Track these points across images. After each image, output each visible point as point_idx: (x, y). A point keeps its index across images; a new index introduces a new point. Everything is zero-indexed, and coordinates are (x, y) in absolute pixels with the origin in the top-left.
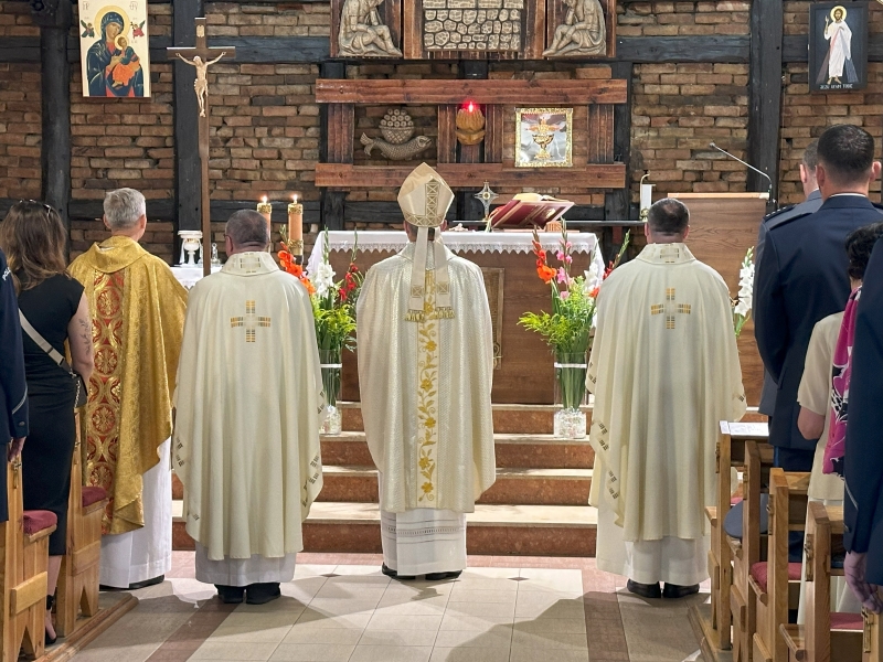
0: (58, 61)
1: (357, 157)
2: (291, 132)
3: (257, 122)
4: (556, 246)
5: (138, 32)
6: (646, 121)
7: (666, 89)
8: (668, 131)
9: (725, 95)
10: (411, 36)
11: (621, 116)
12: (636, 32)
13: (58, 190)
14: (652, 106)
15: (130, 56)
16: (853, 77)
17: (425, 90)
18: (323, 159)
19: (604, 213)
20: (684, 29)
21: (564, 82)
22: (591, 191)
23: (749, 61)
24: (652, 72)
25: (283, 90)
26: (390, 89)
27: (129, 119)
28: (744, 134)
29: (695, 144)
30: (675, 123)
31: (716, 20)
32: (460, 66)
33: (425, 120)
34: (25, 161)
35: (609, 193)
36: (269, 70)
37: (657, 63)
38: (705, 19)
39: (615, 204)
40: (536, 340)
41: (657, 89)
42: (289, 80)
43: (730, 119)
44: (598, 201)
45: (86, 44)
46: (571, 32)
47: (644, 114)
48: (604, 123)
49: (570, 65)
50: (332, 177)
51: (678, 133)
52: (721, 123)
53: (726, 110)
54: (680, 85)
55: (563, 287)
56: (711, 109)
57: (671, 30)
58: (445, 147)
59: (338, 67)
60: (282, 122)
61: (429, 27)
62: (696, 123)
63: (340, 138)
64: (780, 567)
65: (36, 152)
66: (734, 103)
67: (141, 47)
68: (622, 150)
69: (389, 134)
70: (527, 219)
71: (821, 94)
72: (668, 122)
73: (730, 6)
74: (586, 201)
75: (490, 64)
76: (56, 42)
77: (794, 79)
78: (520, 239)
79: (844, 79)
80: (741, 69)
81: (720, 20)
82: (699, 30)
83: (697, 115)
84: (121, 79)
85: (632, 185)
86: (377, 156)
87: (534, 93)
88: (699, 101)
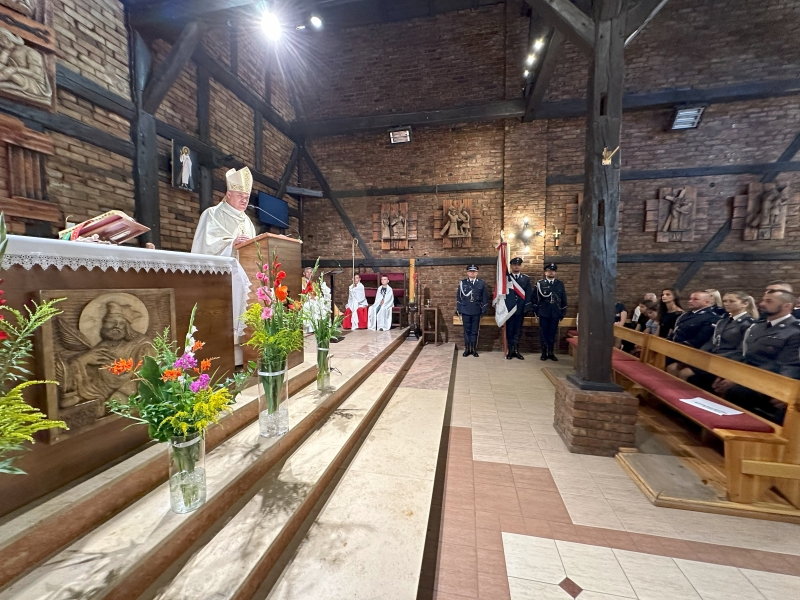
6: (60, 175)
7: (75, 157)
8: (79, 187)
9: (119, 174)
14: (64, 165)
16: (193, 186)
20: (86, 119)
23: (133, 158)
24: (61, 139)
28: (133, 202)
29: (102, 201)
30: (84, 183)
31: (109, 123)
38: (101, 119)
41: (68, 154)
43: (124, 190)
44: (19, 229)
46: (10, 71)
47: (57, 170)
51: (87, 190)
52: (119, 191)
53: (120, 184)
54: (86, 157)
56: (110, 181)
57: (75, 115)
62: (101, 187)
66: (125, 181)
72: (79, 181)
73: (118, 119)
79: (189, 186)
80: (129, 162)
81: (112, 124)
82: (96, 125)
83: (100, 182)
88: (102, 173)
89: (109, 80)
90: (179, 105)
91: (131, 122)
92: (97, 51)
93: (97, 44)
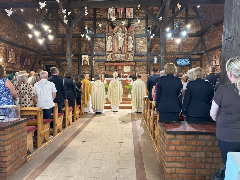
0: (80, 61)
1: (109, 71)
2: (103, 68)
3: (99, 67)
4: (128, 79)
5: (87, 59)
7: (139, 64)
8: (139, 68)
9: (144, 65)
10: (114, 59)
11: (135, 67)
12: (136, 59)
13: (80, 74)
15: (87, 61)
16: (157, 63)
17: (116, 64)
18: (106, 71)
19: (133, 76)
21: (129, 63)
22: (132, 74)
23: (147, 61)
24: (137, 62)
25: (102, 64)
26: (112, 64)
27: (87, 67)
28: (146, 68)
29: (142, 69)
30: (140, 67)
32: (119, 62)
33: (116, 67)
34: (77, 71)
35: (133, 74)
36: (100, 62)
37: (138, 61)
39: (134, 75)
40: (126, 88)
42: (102, 63)
43: (145, 67)
44: (132, 75)
45: (82, 60)
46: (130, 59)
47: (137, 67)
48: (133, 67)
49: (130, 62)
50: (107, 73)
51: (140, 68)
53: (145, 66)
55: (129, 83)
56: (143, 66)
57: (139, 58)
58: (118, 70)
59: (107, 62)
60: (102, 67)
61: (116, 58)
63: (107, 69)
64: (149, 110)
65: (78, 70)
67: (88, 60)
68: (135, 70)
69: (112, 68)
70: (125, 77)
71: (154, 64)
73: (145, 56)
74: (131, 75)
75: (122, 62)
76: (80, 60)
77: (151, 63)
78: (125, 79)
79: (156, 63)
80: (146, 62)
82: (142, 58)
84: (86, 63)
85: (136, 73)
86: (111, 71)
87: (126, 65)
88: (142, 65)
89: (144, 51)
90: (157, 48)
91: (147, 55)
92: (143, 47)
93: (143, 46)
